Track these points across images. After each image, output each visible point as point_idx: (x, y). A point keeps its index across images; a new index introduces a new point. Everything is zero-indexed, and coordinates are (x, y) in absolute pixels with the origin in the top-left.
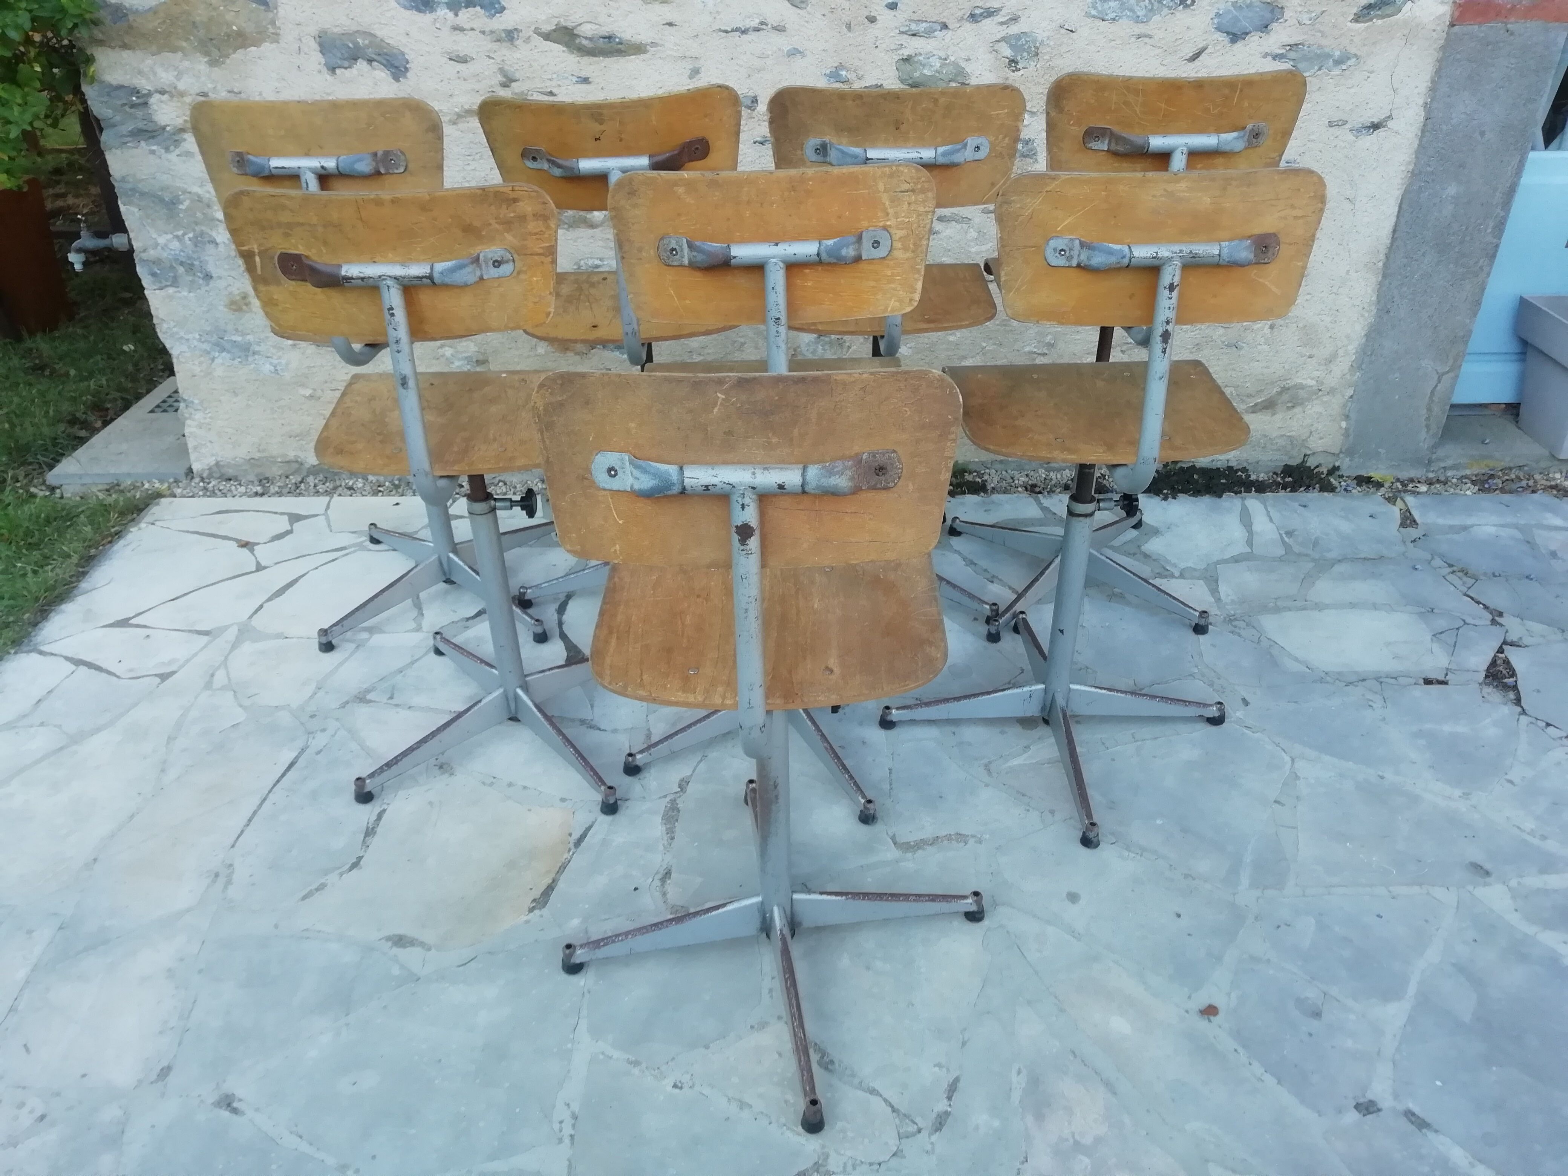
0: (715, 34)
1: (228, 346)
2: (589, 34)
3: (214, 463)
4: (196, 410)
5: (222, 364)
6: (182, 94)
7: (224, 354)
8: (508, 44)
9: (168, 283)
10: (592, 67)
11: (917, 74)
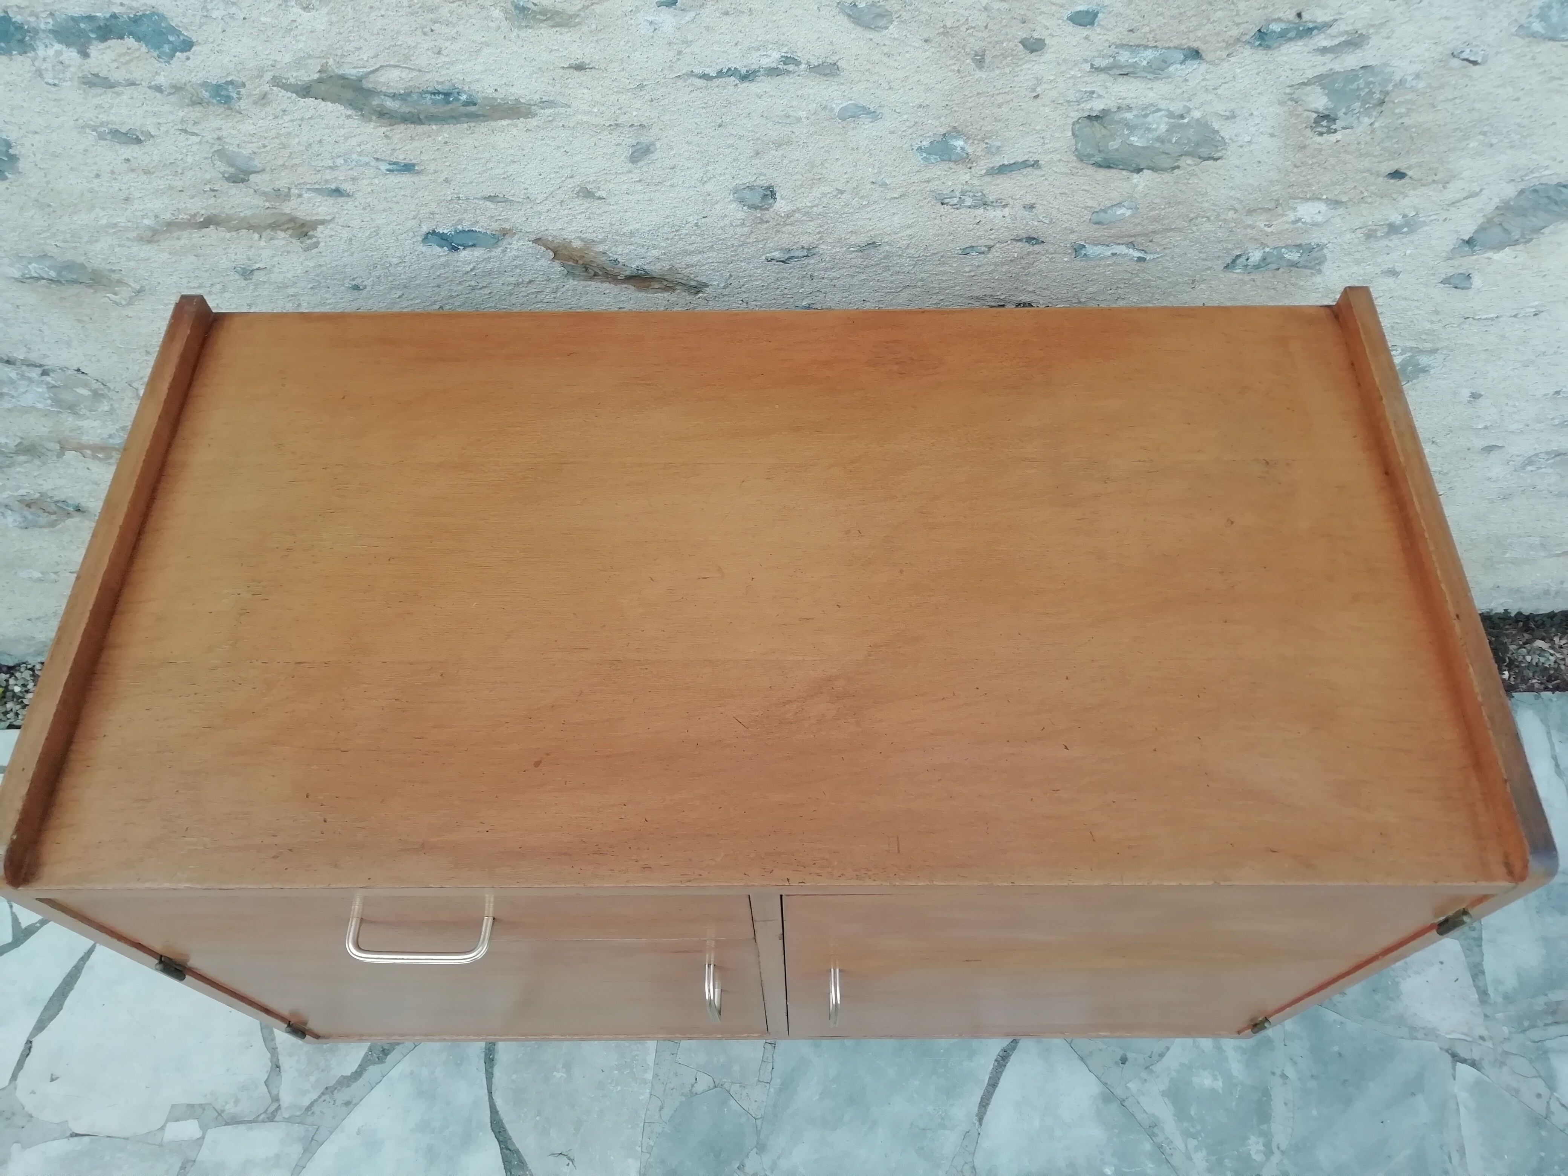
0: (680, 83)
2: (399, 87)
8: (222, 109)
10: (416, 144)
11: (1114, 145)
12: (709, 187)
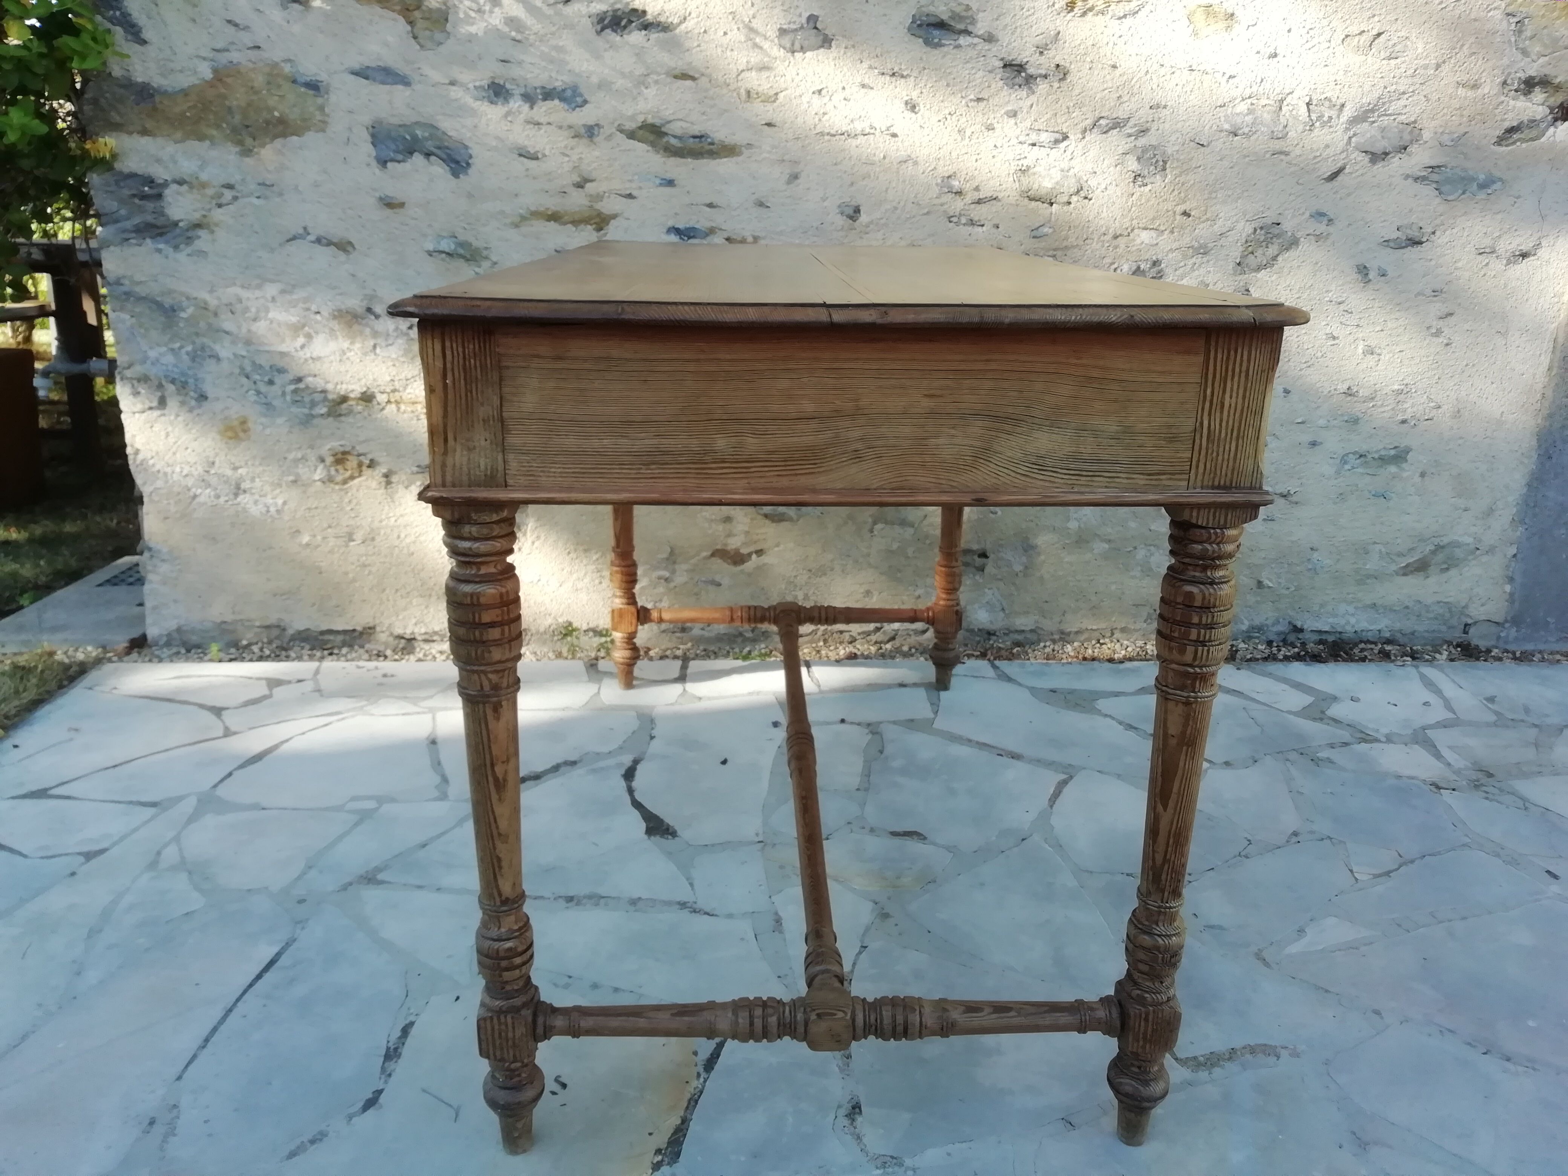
0: (817, 138)
1: (214, 481)
2: (679, 132)
3: (174, 628)
4: (163, 561)
5: (204, 504)
6: (203, 186)
7: (208, 491)
8: (585, 141)
9: (153, 405)
10: (679, 169)
11: (1036, 186)
12: (825, 204)
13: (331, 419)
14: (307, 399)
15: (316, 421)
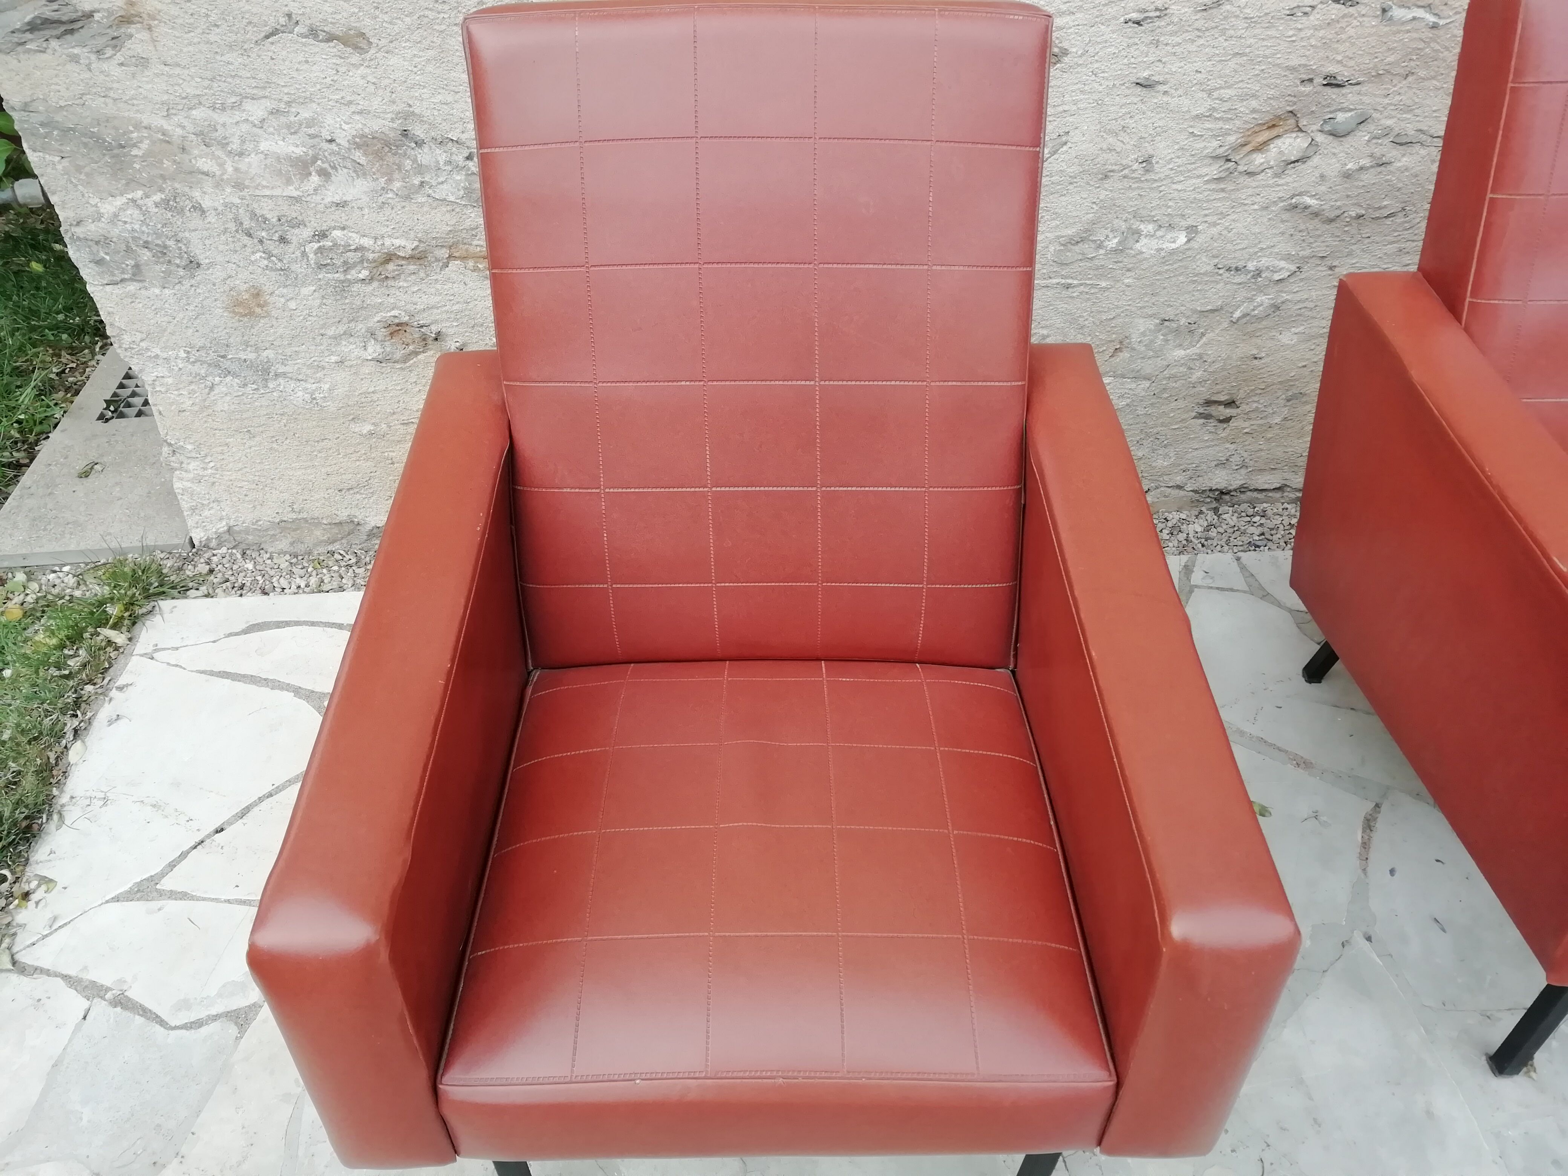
1: (234, 367)
3: (226, 528)
4: (189, 458)
5: (226, 394)
7: (229, 378)
9: (126, 276)
13: (375, 284)
14: (338, 262)
15: (355, 288)
